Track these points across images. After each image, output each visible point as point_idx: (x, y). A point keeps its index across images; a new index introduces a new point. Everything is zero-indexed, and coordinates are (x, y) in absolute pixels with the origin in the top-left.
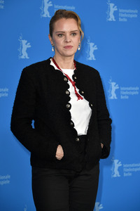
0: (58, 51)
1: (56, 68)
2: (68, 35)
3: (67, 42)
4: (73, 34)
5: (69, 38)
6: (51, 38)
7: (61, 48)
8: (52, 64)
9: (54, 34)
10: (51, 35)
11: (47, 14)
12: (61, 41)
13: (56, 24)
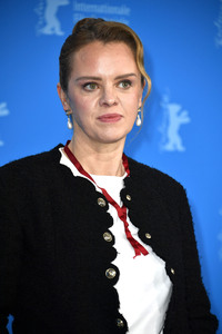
0: (82, 127)
1: (76, 173)
2: (109, 85)
3: (106, 105)
4: (125, 82)
5: (113, 93)
6: (62, 95)
7: (91, 121)
8: (65, 160)
9: (71, 83)
10: (64, 85)
11: (54, 28)
12: (90, 101)
13: (78, 56)
